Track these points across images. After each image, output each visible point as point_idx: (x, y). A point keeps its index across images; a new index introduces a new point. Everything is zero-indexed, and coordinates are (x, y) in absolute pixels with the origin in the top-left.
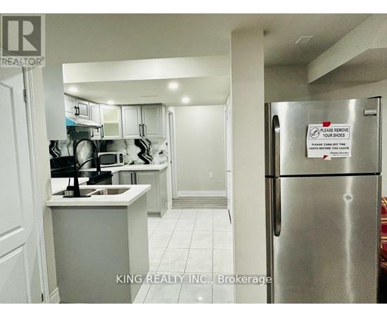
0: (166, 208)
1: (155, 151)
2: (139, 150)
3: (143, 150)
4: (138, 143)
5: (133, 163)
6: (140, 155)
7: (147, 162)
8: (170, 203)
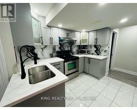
0: (104, 75)
1: (102, 50)
2: (95, 49)
3: (97, 49)
4: (95, 46)
5: (92, 54)
6: (96, 51)
7: (98, 54)
8: (107, 73)
